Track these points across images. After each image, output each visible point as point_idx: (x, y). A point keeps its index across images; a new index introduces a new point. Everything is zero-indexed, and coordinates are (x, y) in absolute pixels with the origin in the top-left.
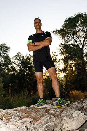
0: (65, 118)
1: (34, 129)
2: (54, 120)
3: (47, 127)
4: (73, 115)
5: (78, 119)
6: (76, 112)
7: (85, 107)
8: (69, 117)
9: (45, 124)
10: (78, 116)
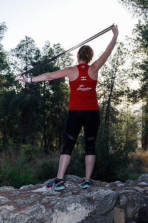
0: (56, 210)
1: (13, 220)
2: (43, 212)
3: (32, 219)
4: (68, 208)
5: (74, 214)
6: (73, 203)
7: (94, 197)
8: (62, 209)
9: (29, 216)
10: (75, 209)
